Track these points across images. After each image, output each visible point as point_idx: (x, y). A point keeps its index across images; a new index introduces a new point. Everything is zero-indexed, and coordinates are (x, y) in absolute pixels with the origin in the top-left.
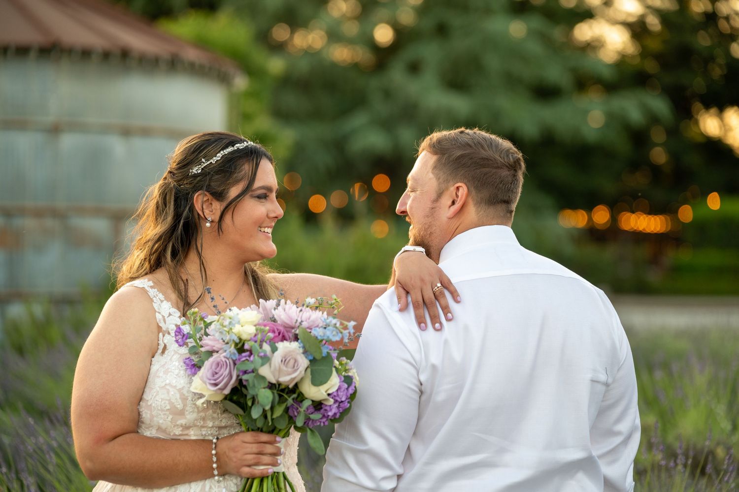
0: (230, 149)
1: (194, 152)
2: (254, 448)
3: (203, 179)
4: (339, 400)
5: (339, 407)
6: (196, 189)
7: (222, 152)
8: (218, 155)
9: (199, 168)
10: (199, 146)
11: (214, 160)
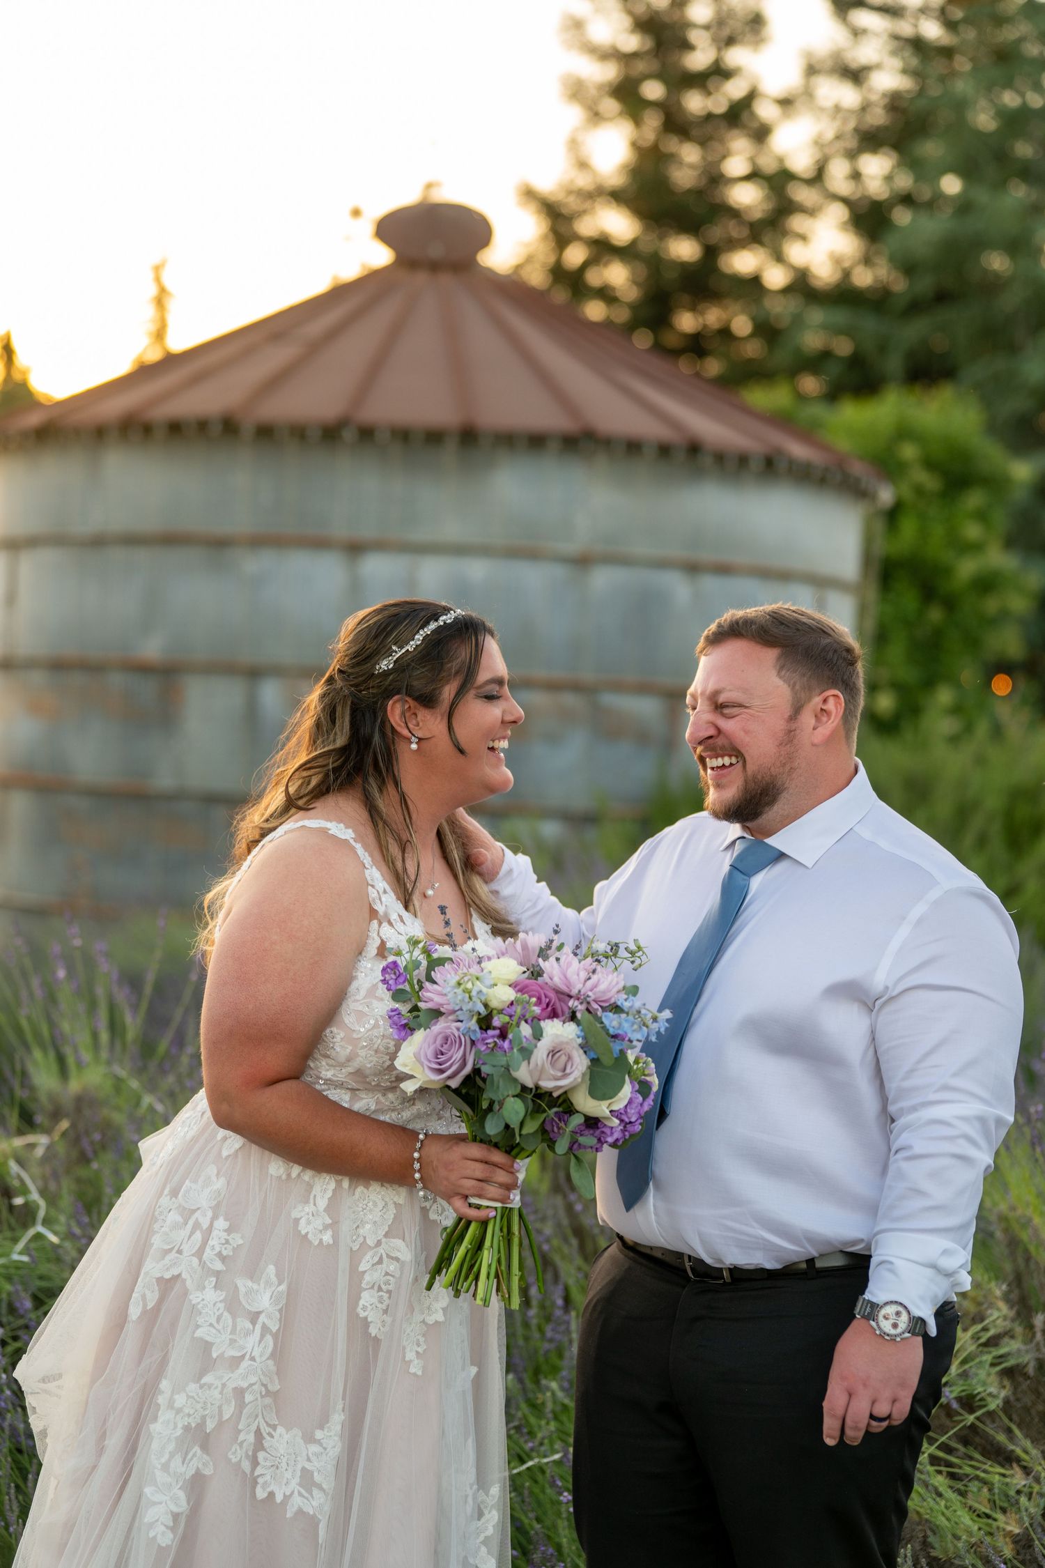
0: (433, 626)
1: (376, 637)
2: (478, 1170)
3: (398, 678)
4: (627, 1120)
5: (623, 1131)
6: (388, 694)
7: (421, 632)
8: (417, 637)
9: (389, 661)
10: (383, 626)
11: (410, 647)
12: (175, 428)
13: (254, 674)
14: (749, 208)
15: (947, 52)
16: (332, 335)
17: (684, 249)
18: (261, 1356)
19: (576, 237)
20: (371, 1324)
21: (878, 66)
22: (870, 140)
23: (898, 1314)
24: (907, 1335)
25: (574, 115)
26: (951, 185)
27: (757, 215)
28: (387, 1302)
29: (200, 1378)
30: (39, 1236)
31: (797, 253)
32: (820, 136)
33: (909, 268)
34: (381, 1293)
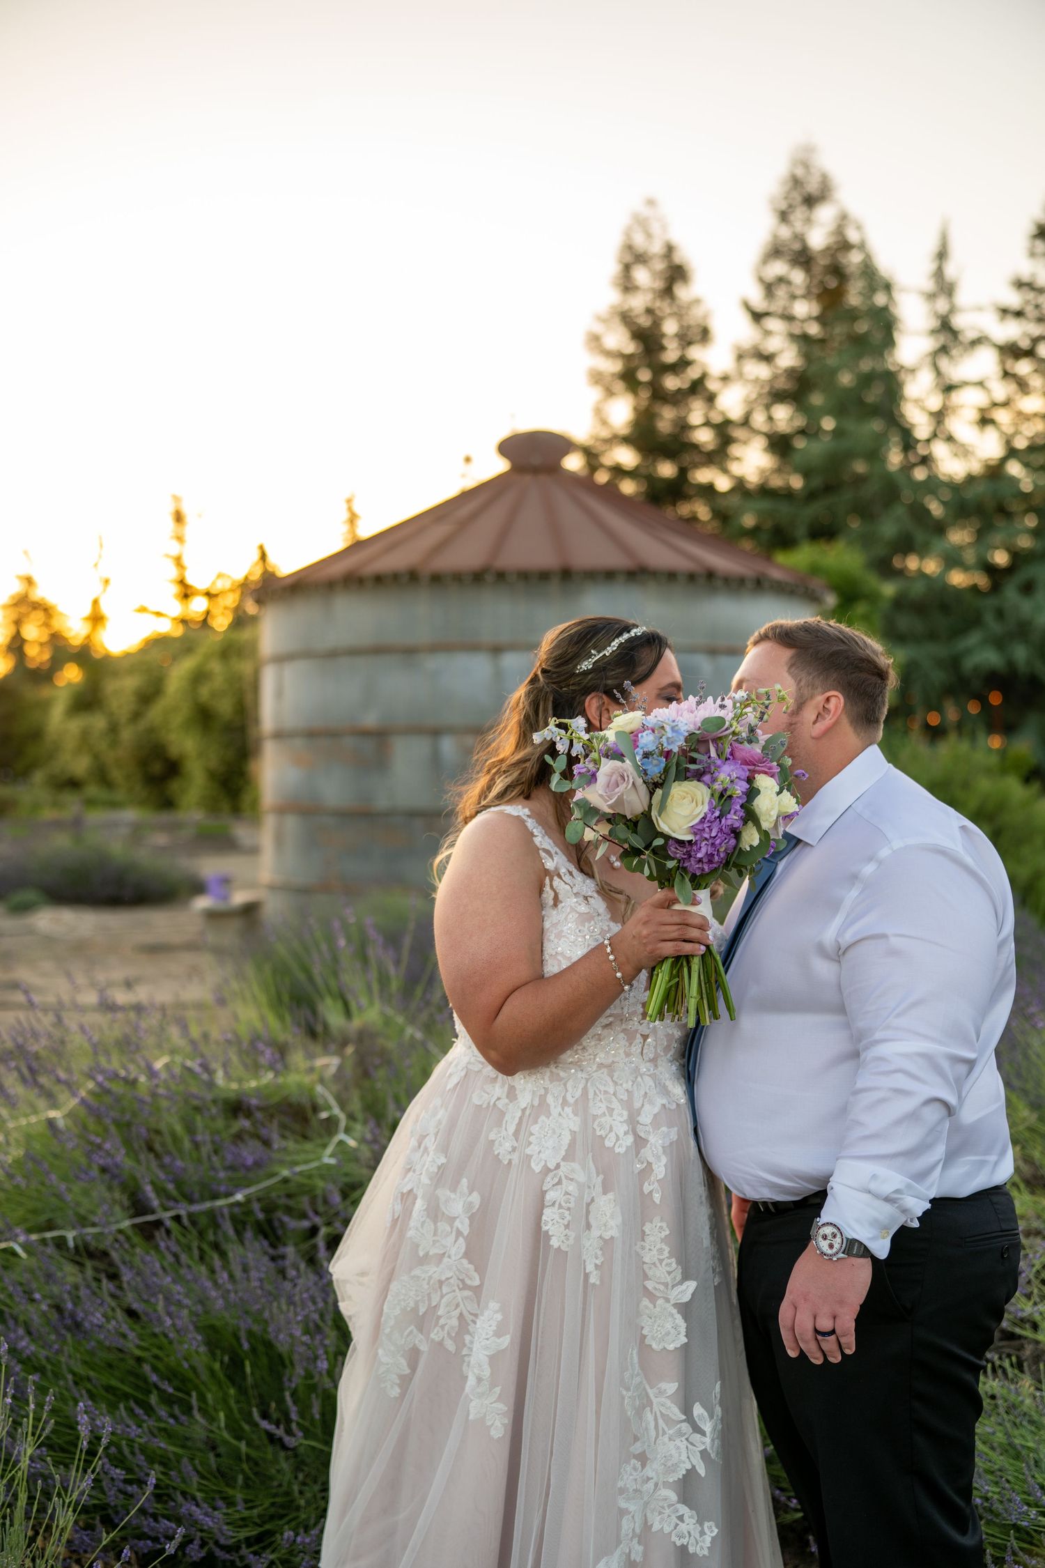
0: (626, 636)
3: (596, 678)
7: (617, 641)
9: (589, 663)
10: (583, 634)
11: (608, 651)
12: (379, 580)
13: (436, 733)
14: (706, 443)
15: (822, 342)
16: (474, 516)
17: (667, 470)
18: (455, 1255)
19: (602, 466)
20: (553, 1238)
21: (781, 351)
22: (778, 396)
23: (834, 1236)
24: (841, 1255)
25: (595, 394)
26: (828, 424)
27: (711, 447)
28: (568, 1218)
29: (411, 1269)
30: (341, 1143)
31: (736, 469)
32: (748, 396)
33: (807, 474)
34: (561, 1211)
